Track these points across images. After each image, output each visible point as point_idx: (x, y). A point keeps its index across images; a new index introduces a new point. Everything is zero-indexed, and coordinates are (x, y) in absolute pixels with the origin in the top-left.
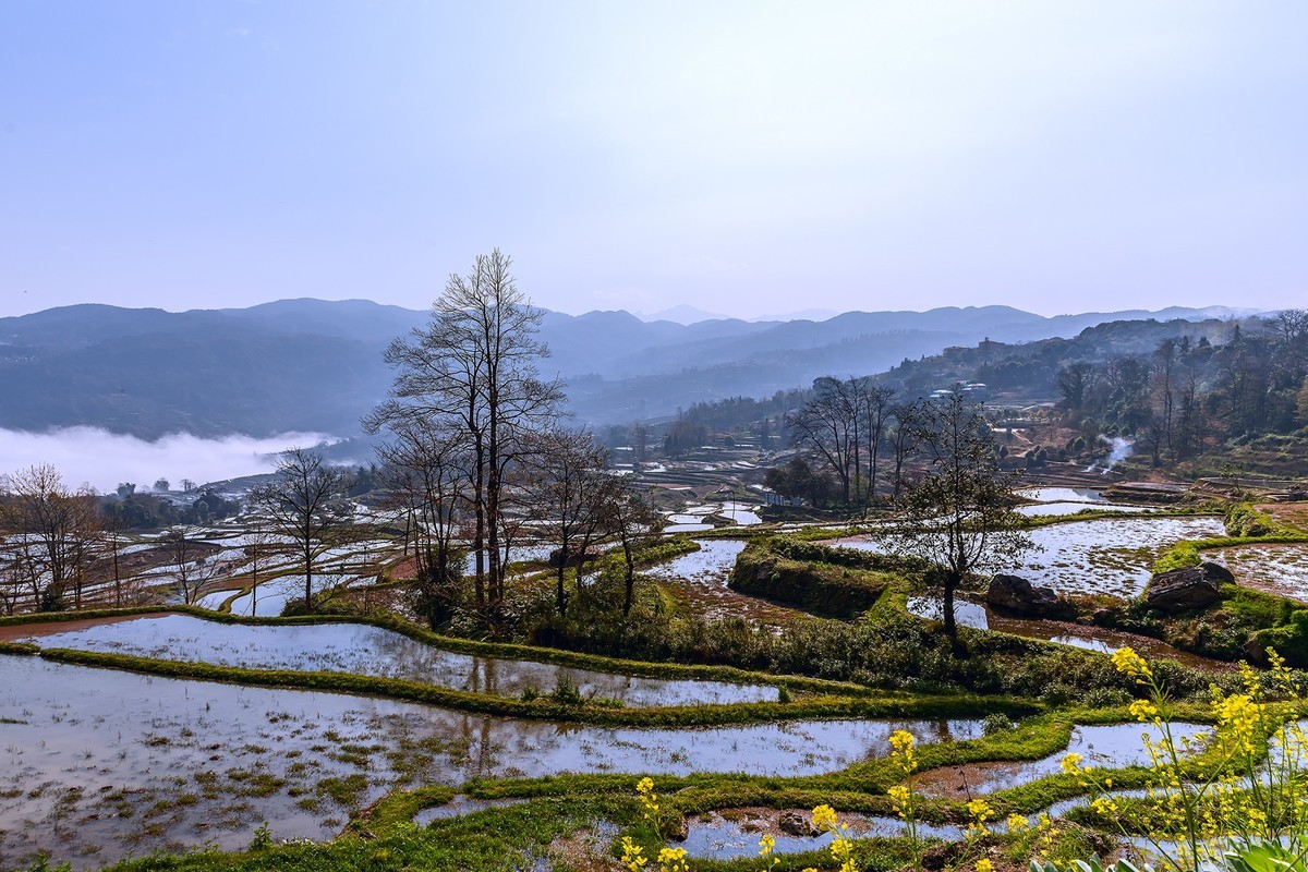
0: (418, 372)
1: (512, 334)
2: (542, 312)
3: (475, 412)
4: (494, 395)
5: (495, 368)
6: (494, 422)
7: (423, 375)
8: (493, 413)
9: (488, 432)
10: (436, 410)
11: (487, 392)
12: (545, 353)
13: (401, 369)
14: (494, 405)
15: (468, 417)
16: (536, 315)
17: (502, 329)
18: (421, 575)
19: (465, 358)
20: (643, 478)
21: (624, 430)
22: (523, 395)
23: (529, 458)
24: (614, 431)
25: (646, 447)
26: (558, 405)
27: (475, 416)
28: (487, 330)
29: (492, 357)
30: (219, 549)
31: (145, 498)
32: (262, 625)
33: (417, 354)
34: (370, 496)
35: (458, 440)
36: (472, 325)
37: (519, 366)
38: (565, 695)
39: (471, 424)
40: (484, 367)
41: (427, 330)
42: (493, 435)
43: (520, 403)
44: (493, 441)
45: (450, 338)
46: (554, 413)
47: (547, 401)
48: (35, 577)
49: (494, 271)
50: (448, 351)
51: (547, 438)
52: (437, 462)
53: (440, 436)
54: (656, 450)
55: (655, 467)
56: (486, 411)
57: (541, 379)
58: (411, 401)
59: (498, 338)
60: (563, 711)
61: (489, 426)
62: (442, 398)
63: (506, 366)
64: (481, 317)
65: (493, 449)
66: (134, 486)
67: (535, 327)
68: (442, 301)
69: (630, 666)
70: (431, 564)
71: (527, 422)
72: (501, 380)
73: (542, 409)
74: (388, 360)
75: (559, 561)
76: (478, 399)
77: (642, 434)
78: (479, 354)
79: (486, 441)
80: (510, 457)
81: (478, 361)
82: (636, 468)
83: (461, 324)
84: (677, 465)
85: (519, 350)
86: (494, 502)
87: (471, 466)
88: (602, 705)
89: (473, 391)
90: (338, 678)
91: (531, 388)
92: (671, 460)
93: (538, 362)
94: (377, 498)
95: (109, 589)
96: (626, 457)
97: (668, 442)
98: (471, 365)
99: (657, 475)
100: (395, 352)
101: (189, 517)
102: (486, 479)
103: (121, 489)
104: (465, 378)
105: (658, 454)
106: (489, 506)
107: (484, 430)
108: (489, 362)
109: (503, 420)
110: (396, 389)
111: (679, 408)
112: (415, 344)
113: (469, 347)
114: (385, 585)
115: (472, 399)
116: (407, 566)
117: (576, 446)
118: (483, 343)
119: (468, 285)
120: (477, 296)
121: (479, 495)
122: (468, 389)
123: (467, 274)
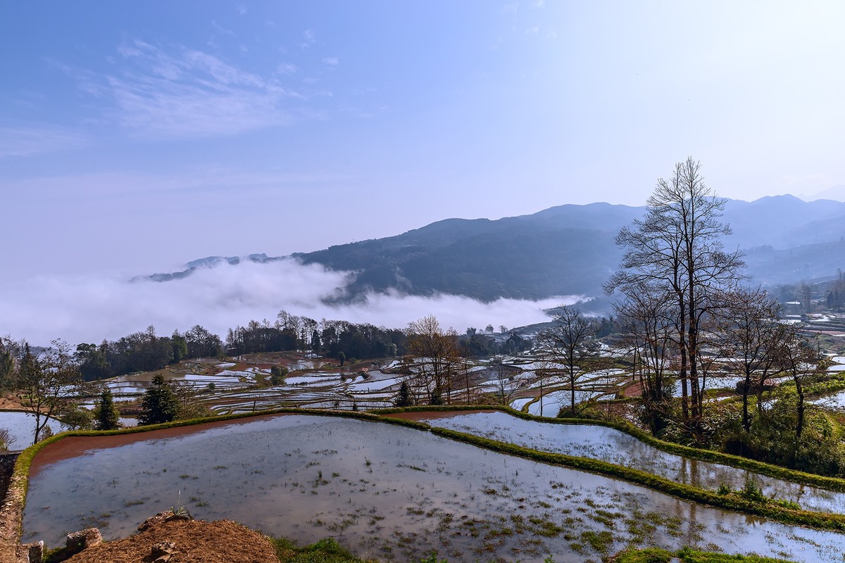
0: (638, 250)
1: (703, 218)
2: (724, 201)
3: (678, 277)
4: (691, 264)
5: (691, 244)
6: (691, 284)
7: (641, 252)
8: (691, 278)
9: (688, 292)
10: (651, 277)
11: (686, 263)
12: (727, 231)
13: (627, 248)
14: (691, 272)
15: (673, 281)
16: (718, 204)
17: (696, 216)
18: (644, 395)
19: (669, 238)
20: (809, 326)
21: (793, 288)
22: (712, 263)
23: (718, 311)
24: (784, 289)
25: (811, 301)
26: (739, 271)
27: (678, 280)
28: (685, 217)
29: (689, 236)
30: (521, 371)
31: (482, 336)
32: (546, 422)
33: (637, 237)
34: (610, 338)
35: (667, 298)
36: (674, 214)
37: (708, 242)
38: (750, 493)
39: (675, 286)
40: (684, 244)
41: (643, 220)
42: (691, 294)
43: (710, 270)
44: (692, 298)
45: (659, 225)
46: (736, 276)
47: (731, 268)
48: (428, 383)
49: (688, 175)
50: (658, 234)
51: (731, 295)
52: (653, 314)
53: (654, 295)
54: (819, 304)
55: (820, 318)
56: (686, 277)
57: (726, 251)
58: (634, 271)
59: (693, 222)
60: (750, 506)
61: (688, 287)
62: (655, 268)
63: (699, 243)
64: (680, 208)
65: (692, 304)
66: (475, 330)
67: (719, 212)
68: (653, 198)
69: (804, 477)
70: (651, 387)
71: (716, 283)
72: (696, 253)
73: (727, 274)
74: (618, 242)
75: (743, 389)
76: (679, 268)
77: (808, 292)
78: (680, 235)
79: (686, 298)
80: (704, 310)
81: (679, 240)
82: (803, 318)
83: (667, 214)
84: (839, 316)
85: (708, 230)
86: (694, 344)
87: (676, 317)
88: (781, 505)
89: (676, 262)
90: (593, 463)
91: (718, 258)
92: (833, 312)
93: (723, 238)
94: (614, 339)
95: (464, 393)
96: (795, 309)
97: (830, 297)
98: (674, 243)
99: (821, 324)
100: (623, 237)
101: (505, 350)
102: (687, 327)
103: (469, 331)
104: (670, 252)
105: (822, 307)
106: (690, 347)
107: (684, 290)
108: (687, 241)
109: (698, 283)
110: (624, 263)
111: (839, 269)
112: (635, 230)
113: (673, 230)
114: (620, 401)
115: (676, 268)
116: (635, 388)
117: (754, 301)
118: (682, 226)
119: (671, 186)
120: (677, 193)
121: (682, 338)
122: (673, 260)
123: (669, 177)
